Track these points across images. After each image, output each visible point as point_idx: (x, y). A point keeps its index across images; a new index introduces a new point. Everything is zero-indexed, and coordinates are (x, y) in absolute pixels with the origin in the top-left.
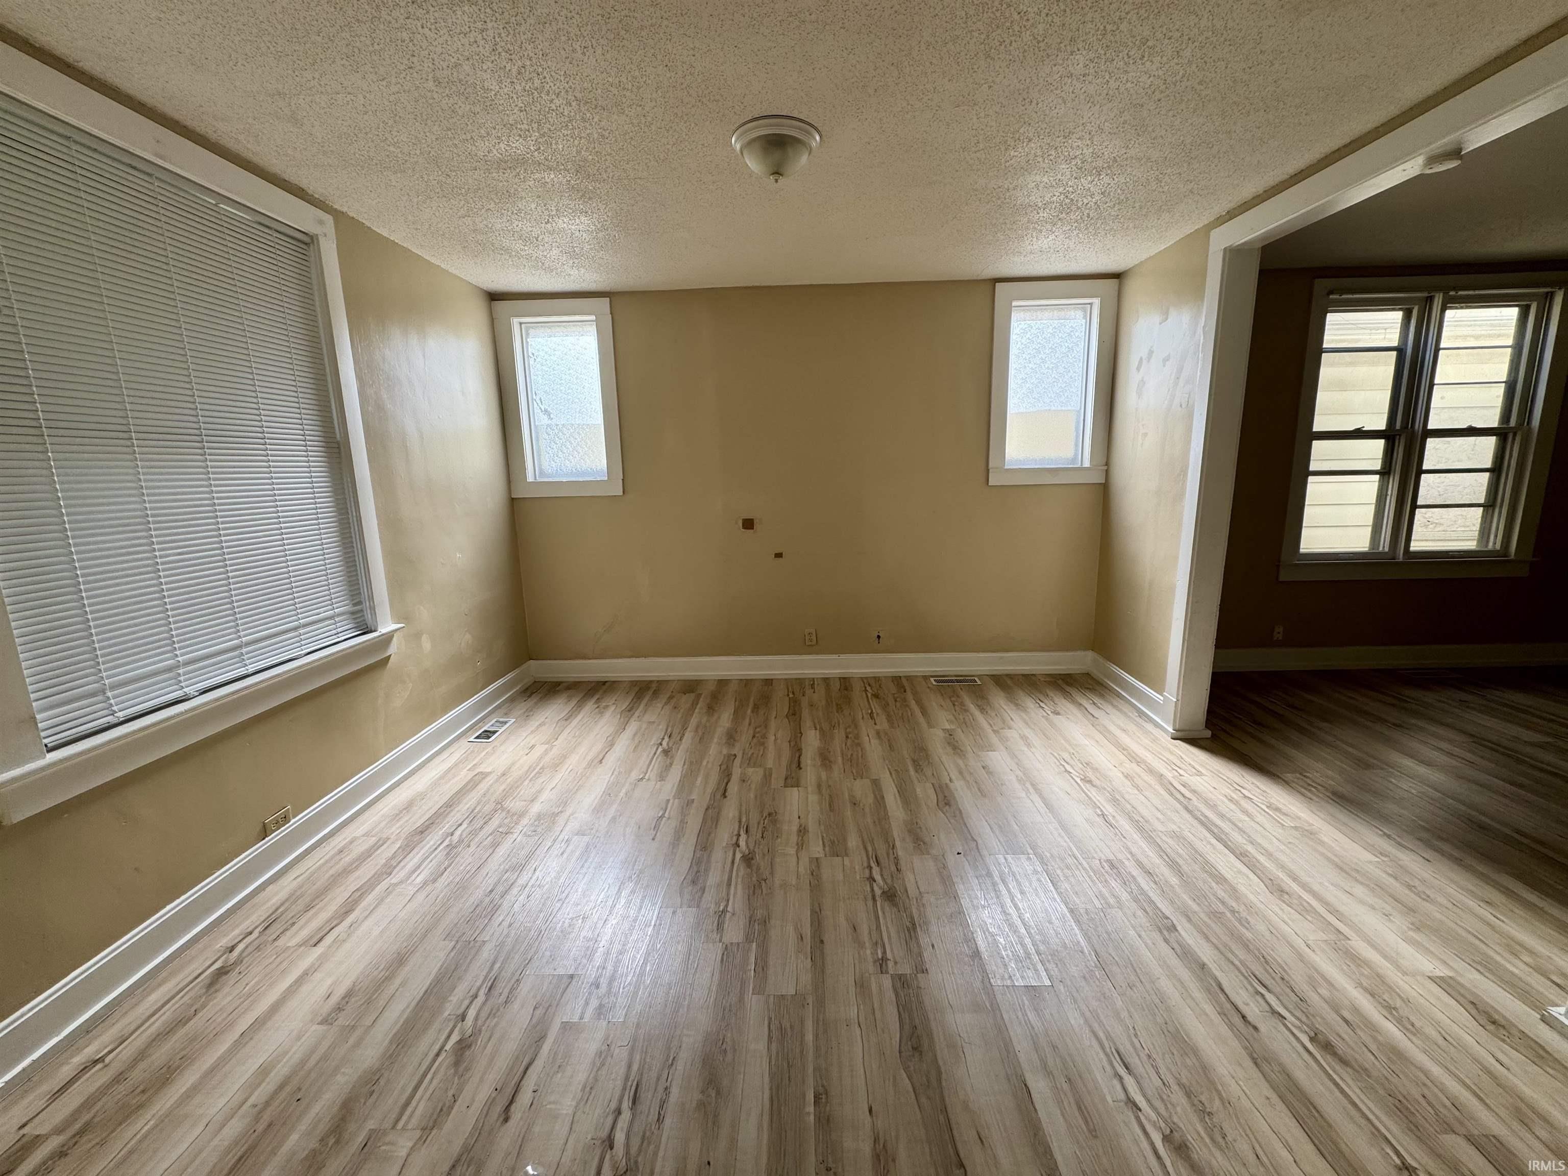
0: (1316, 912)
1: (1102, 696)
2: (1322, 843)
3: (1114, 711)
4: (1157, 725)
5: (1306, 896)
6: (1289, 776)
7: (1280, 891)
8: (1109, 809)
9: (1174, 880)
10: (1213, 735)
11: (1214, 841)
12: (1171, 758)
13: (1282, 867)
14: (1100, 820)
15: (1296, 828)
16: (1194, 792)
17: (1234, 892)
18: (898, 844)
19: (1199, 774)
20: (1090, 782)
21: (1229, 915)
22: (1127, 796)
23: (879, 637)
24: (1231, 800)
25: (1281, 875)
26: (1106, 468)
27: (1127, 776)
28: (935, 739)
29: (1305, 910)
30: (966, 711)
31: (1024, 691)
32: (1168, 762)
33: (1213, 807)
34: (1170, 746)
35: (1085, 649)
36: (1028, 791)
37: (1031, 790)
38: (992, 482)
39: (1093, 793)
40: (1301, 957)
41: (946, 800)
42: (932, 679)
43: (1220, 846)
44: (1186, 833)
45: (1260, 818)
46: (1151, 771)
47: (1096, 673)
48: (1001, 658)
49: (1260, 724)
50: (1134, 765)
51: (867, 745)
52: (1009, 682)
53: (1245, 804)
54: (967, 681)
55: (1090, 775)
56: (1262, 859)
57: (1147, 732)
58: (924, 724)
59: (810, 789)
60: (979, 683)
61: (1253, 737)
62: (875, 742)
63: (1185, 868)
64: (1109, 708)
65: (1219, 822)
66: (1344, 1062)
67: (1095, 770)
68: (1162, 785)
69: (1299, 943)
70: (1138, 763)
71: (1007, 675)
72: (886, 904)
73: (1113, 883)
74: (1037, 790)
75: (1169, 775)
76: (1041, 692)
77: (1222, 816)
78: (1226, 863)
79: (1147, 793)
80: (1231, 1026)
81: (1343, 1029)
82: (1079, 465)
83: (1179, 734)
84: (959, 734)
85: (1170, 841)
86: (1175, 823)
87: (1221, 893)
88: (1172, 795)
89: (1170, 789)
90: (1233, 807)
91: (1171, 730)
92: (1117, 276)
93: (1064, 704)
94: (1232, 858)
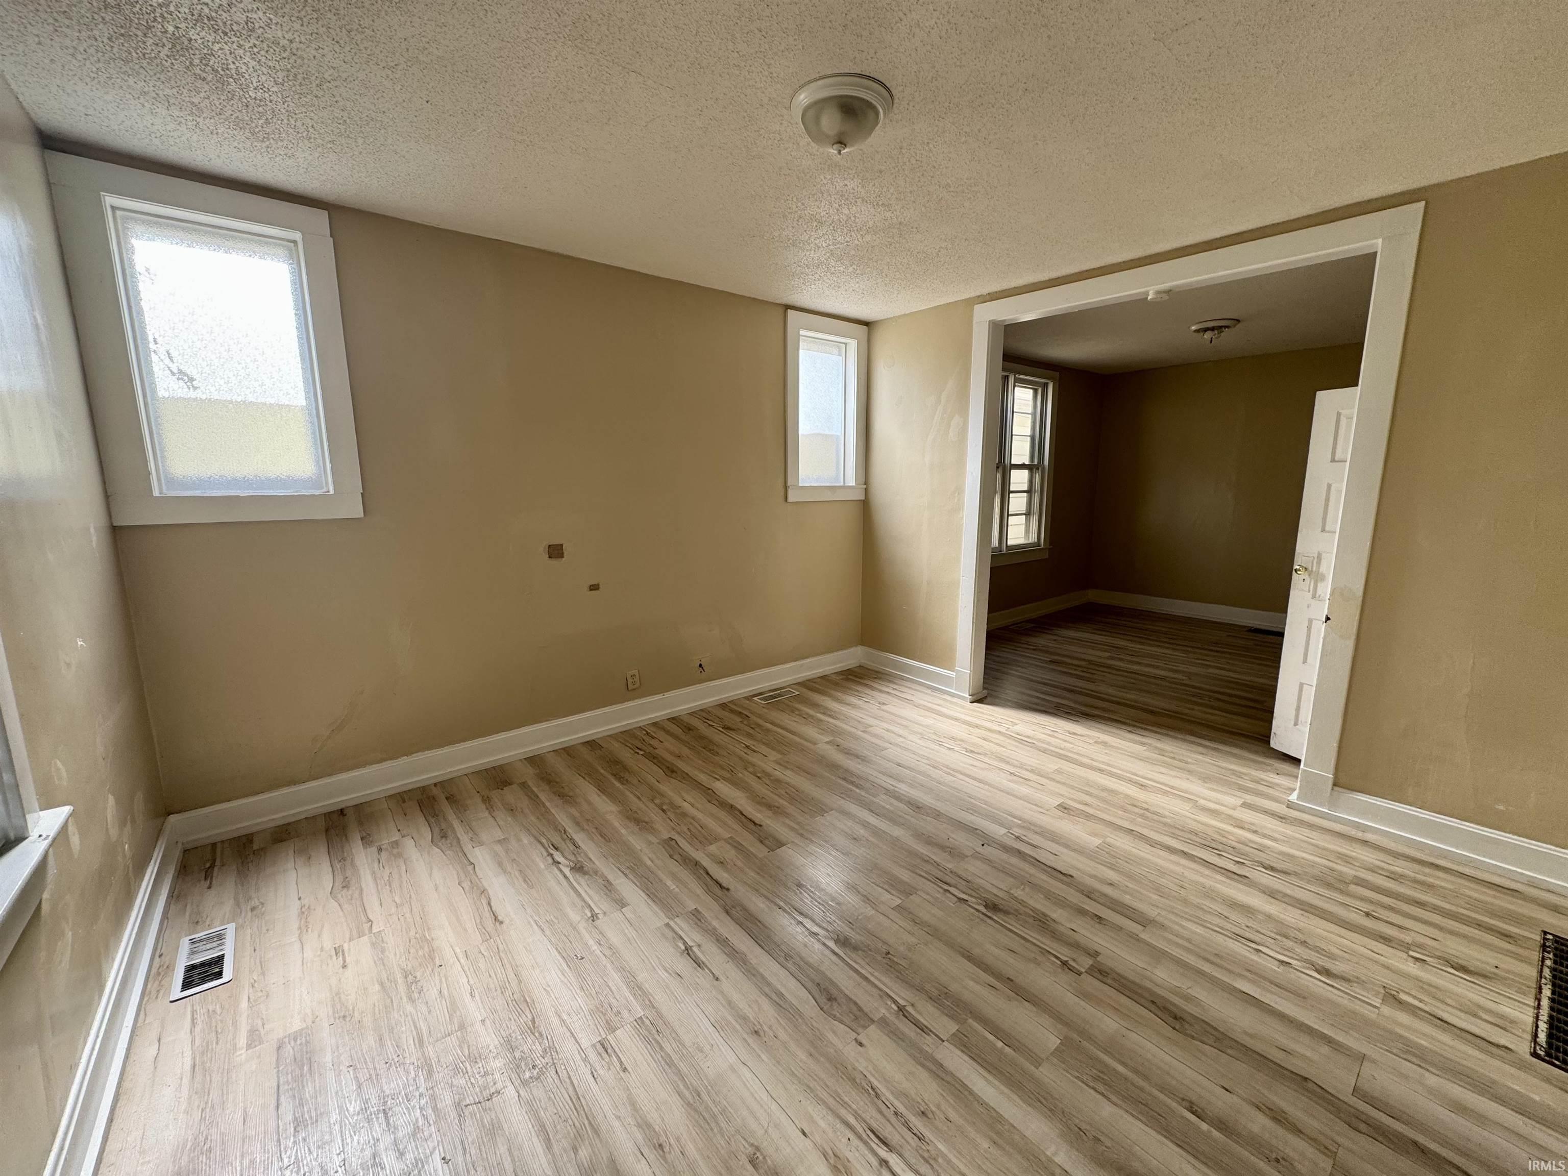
23: (701, 665)
26: (865, 486)
35: (856, 646)
38: (790, 500)
42: (755, 698)
48: (802, 666)
82: (842, 484)
92: (867, 324)
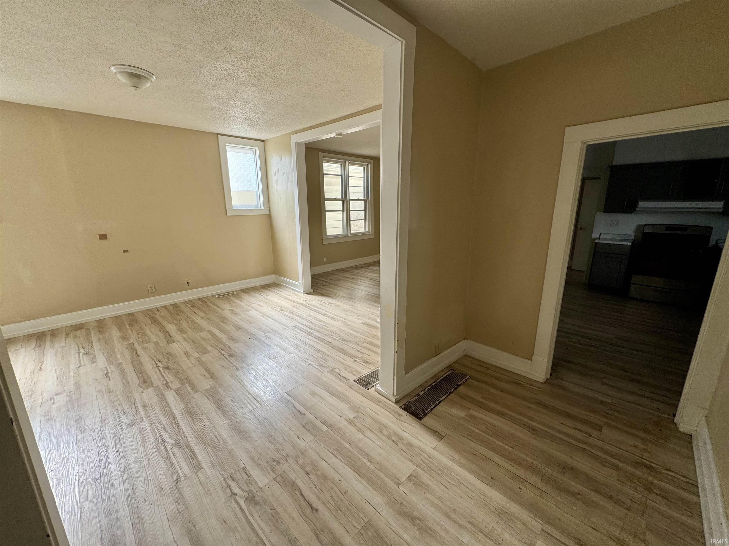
0: (340, 320)
1: (280, 288)
2: (340, 307)
3: (285, 291)
4: (298, 292)
5: (338, 318)
6: (332, 296)
7: (333, 319)
8: (291, 315)
9: (310, 324)
10: (314, 291)
11: (318, 314)
12: (304, 299)
13: (333, 314)
14: (289, 318)
15: (335, 306)
16: (311, 305)
17: (324, 322)
18: (227, 343)
19: (312, 301)
20: (283, 310)
21: (323, 326)
22: (295, 311)
24: (320, 304)
25: (334, 316)
27: (293, 306)
28: (227, 313)
29: (338, 320)
30: (235, 302)
31: (253, 292)
32: (304, 300)
33: (316, 307)
34: (304, 297)
36: (265, 318)
37: (266, 317)
39: (285, 313)
40: (339, 328)
41: (238, 328)
43: (319, 314)
44: (311, 314)
45: (327, 306)
46: (299, 303)
47: (277, 282)
49: (324, 285)
50: (295, 303)
51: (199, 323)
52: (248, 291)
53: (323, 304)
54: (231, 293)
55: (283, 309)
56: (329, 314)
57: (296, 295)
58: (220, 310)
59: (181, 342)
60: (236, 293)
61: (323, 289)
62: (202, 321)
63: (312, 321)
64: (284, 291)
65: (318, 310)
66: (347, 341)
67: (284, 307)
68: (303, 306)
69: (338, 326)
70: (295, 302)
71: (246, 289)
72: (231, 358)
73: (296, 330)
74: (268, 317)
75: (304, 303)
76: (260, 291)
77: (319, 308)
78: (320, 317)
79: (300, 309)
80: (327, 344)
81: (347, 337)
83: (305, 293)
84: (235, 310)
85: (308, 317)
86: (308, 313)
87: (321, 323)
88: (306, 307)
89: (305, 306)
90: (321, 305)
91: (302, 292)
93: (268, 293)
94: (322, 316)
